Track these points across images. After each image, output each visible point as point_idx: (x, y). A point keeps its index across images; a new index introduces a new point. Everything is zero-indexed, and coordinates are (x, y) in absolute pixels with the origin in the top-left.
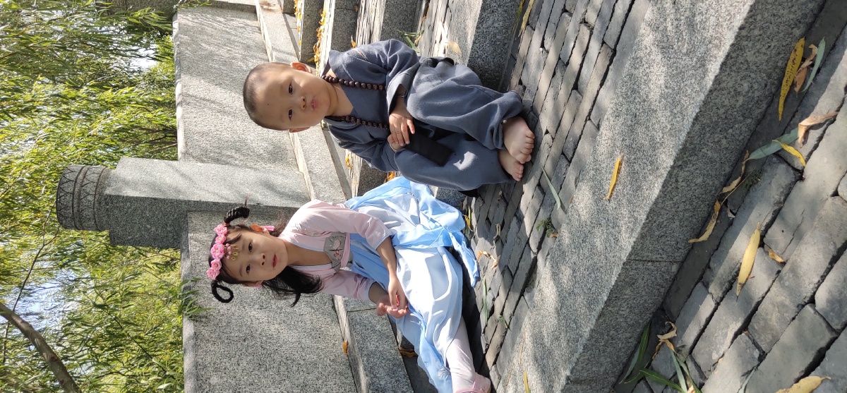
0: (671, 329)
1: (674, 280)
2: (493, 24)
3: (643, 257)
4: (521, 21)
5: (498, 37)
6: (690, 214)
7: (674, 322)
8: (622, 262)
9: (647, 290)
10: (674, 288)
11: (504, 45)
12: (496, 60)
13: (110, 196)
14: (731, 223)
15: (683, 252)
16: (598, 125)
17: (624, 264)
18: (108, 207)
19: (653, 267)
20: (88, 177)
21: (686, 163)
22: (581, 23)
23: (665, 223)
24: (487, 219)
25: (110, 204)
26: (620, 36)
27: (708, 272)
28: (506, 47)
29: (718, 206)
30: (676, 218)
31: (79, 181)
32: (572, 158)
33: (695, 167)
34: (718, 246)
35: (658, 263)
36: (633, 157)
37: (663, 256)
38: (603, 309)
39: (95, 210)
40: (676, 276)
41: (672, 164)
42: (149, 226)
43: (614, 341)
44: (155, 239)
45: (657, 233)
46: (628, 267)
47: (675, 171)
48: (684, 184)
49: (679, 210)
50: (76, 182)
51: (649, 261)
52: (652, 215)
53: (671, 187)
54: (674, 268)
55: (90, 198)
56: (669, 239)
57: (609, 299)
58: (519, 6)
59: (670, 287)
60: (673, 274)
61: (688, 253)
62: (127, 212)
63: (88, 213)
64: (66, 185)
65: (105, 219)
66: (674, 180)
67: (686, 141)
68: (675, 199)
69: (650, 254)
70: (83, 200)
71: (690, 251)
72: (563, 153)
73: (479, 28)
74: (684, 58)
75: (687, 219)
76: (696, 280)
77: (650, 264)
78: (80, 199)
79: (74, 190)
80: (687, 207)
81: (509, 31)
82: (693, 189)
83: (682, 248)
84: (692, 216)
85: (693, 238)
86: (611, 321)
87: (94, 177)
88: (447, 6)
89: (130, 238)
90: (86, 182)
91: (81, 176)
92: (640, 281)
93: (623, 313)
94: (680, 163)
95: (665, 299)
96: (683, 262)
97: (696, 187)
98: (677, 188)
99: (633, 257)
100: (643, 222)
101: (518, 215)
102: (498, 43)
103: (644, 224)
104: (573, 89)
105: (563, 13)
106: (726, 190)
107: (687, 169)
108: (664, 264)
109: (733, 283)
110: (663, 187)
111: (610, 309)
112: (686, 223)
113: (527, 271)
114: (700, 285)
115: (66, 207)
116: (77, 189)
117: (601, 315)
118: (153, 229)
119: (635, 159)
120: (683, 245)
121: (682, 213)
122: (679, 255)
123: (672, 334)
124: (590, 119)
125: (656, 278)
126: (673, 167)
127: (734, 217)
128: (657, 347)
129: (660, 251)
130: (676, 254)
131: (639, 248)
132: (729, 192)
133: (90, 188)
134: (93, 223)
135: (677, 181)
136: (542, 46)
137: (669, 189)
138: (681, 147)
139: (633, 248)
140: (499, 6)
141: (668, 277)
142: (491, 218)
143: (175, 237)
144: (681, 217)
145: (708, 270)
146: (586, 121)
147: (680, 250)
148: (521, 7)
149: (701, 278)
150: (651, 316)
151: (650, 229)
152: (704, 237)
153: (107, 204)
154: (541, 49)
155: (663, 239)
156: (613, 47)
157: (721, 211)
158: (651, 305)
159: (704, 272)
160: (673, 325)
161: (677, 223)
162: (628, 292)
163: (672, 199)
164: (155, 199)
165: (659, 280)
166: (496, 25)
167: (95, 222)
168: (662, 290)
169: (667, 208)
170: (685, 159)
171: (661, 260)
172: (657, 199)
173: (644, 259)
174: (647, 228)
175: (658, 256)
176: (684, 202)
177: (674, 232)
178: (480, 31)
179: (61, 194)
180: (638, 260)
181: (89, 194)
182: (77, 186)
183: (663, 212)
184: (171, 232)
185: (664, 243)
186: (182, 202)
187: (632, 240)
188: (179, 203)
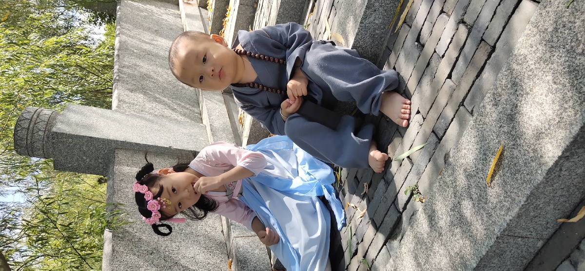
1: (537, 254)
2: (374, 20)
3: (515, 233)
4: (399, 19)
5: (377, 31)
6: (565, 199)
8: (495, 236)
9: (512, 261)
10: (537, 261)
11: (381, 38)
12: (373, 50)
13: (56, 133)
15: (551, 231)
16: (472, 111)
17: (497, 238)
18: (54, 141)
19: (521, 243)
20: (40, 117)
21: (572, 154)
22: (459, 23)
23: (541, 206)
24: (356, 177)
25: (56, 139)
26: (501, 34)
27: (576, 253)
28: (383, 39)
30: (552, 202)
31: (33, 120)
32: (443, 137)
33: (579, 159)
35: (527, 239)
36: (512, 143)
37: (533, 234)
39: (44, 143)
40: (540, 251)
41: (560, 154)
42: (85, 158)
44: (88, 168)
45: (532, 214)
46: (500, 241)
47: (561, 161)
48: (566, 173)
49: (556, 195)
50: (31, 120)
51: (519, 237)
52: (531, 198)
53: (554, 175)
54: (540, 244)
55: (41, 133)
56: (541, 219)
57: (478, 266)
58: (397, 7)
59: (533, 260)
60: (537, 249)
61: (555, 233)
62: (69, 146)
63: (38, 145)
64: (23, 122)
65: (51, 150)
66: (558, 169)
67: (578, 135)
68: (555, 186)
69: (522, 231)
70: (35, 135)
71: (557, 230)
72: (433, 131)
73: (363, 23)
74: (578, 58)
75: (560, 204)
76: (563, 258)
77: (520, 239)
78: (33, 133)
79: (29, 126)
80: (564, 193)
81: (386, 27)
82: (573, 177)
83: (551, 227)
84: (566, 201)
85: (563, 218)
87: (45, 118)
88: (333, 5)
89: (70, 165)
90: (38, 121)
91: (35, 116)
92: (508, 253)
94: (568, 154)
96: (548, 240)
97: (576, 177)
98: (560, 176)
99: (506, 233)
100: (523, 203)
101: (386, 178)
102: (376, 36)
103: (522, 206)
104: (447, 78)
105: (440, 14)
107: (572, 160)
108: (532, 240)
110: (547, 174)
112: (559, 207)
113: (391, 226)
114: (567, 263)
115: (22, 139)
116: (31, 126)
118: (88, 160)
119: (514, 145)
120: (552, 225)
121: (558, 198)
122: (546, 234)
124: (463, 105)
125: (522, 252)
126: (560, 158)
129: (531, 229)
130: (544, 233)
131: (514, 225)
133: (42, 126)
134: (42, 152)
135: (561, 170)
136: (418, 40)
137: (552, 176)
138: (572, 140)
139: (508, 225)
140: (381, 6)
141: (533, 251)
142: (359, 177)
143: (104, 167)
144: (556, 201)
145: (577, 251)
146: (459, 106)
147: (549, 230)
148: (399, 8)
149: (568, 257)
151: (528, 210)
152: (575, 220)
153: (53, 138)
154: (416, 43)
155: (536, 219)
156: (493, 45)
159: (572, 251)
161: (552, 206)
162: (496, 261)
163: (552, 186)
164: (91, 138)
165: (524, 253)
166: (377, 22)
167: (44, 152)
168: (525, 261)
169: (546, 193)
170: (573, 151)
171: (529, 236)
172: (539, 184)
173: (516, 235)
174: (524, 209)
175: (528, 233)
176: (563, 189)
177: (547, 214)
178: (363, 25)
179: (18, 129)
180: (510, 236)
181: (40, 130)
182: (31, 124)
183: (542, 196)
184: (101, 163)
185: (536, 222)
186: (111, 141)
187: (508, 218)
188: (109, 142)
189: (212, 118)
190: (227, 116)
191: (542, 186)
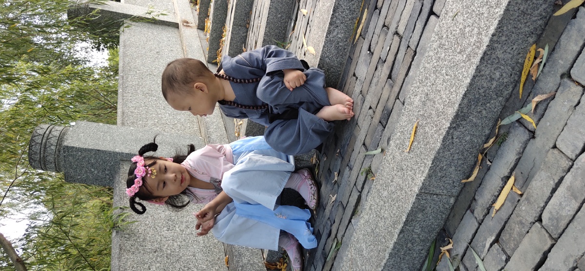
0: (449, 243)
1: (452, 209)
2: (337, 34)
3: (430, 191)
4: (356, 33)
5: (340, 44)
6: (462, 162)
7: (451, 239)
8: (416, 194)
9: (433, 215)
10: (452, 215)
11: (345, 49)
12: (338, 60)
13: (67, 147)
14: (489, 169)
15: (458, 189)
16: (404, 102)
17: (417, 195)
18: (65, 154)
19: (437, 199)
20: (53, 133)
21: (458, 126)
22: (394, 34)
23: (445, 168)
24: (329, 169)
25: (67, 153)
26: (419, 42)
27: (474, 203)
28: (346, 50)
29: (480, 157)
30: (452, 164)
31: (46, 135)
32: (386, 125)
33: (464, 129)
34: (480, 184)
35: (441, 196)
36: (425, 122)
37: (444, 191)
38: (403, 227)
39: (56, 156)
40: (453, 206)
41: (449, 125)
42: (93, 170)
43: (411, 252)
45: (439, 174)
47: (451, 131)
48: (457, 140)
49: (454, 158)
50: (44, 136)
51: (434, 194)
52: (436, 161)
54: (452, 201)
55: (53, 148)
56: (448, 179)
57: (407, 220)
58: (355, 23)
59: (449, 214)
60: (451, 205)
61: (461, 190)
62: (78, 159)
63: (51, 158)
64: (37, 138)
65: (62, 163)
66: (450, 137)
67: (458, 110)
68: (451, 151)
69: (435, 189)
70: (48, 149)
71: (462, 188)
72: (380, 122)
73: (328, 37)
74: (458, 55)
75: (460, 166)
76: (466, 208)
77: (435, 196)
78: (45, 148)
80: (460, 157)
81: (348, 40)
82: (464, 144)
83: (457, 186)
84: (463, 164)
85: (464, 179)
86: (408, 236)
87: (57, 134)
88: (308, 23)
89: (79, 177)
90: (50, 136)
91: (47, 132)
92: (428, 208)
93: (417, 231)
94: (454, 125)
95: (445, 222)
96: (458, 196)
97: (465, 143)
98: (453, 143)
99: (423, 191)
100: (430, 165)
101: (349, 165)
102: (340, 48)
103: (430, 167)
104: (388, 78)
105: (383, 27)
106: (486, 146)
107: (459, 130)
108: (445, 197)
109: (490, 210)
110: (443, 141)
111: (407, 228)
112: (459, 168)
113: (354, 204)
114: (469, 211)
115: (36, 154)
116: (44, 141)
117: (402, 232)
118: (96, 172)
119: (426, 124)
120: (458, 184)
121: (456, 161)
122: (455, 191)
123: (450, 246)
124: (398, 98)
125: (439, 207)
126: (450, 128)
127: (491, 164)
128: (440, 256)
129: (442, 187)
130: (453, 191)
131: (427, 184)
132: (487, 147)
133: (53, 141)
134: (53, 165)
135: (452, 138)
136: (369, 50)
137: (448, 143)
138: (455, 114)
139: (423, 184)
140: (342, 23)
141: (448, 207)
142: (331, 168)
143: (111, 179)
144: (456, 164)
145: (474, 201)
146: (396, 99)
147: (456, 188)
148: (356, 24)
149: (469, 207)
150: (436, 234)
151: (435, 171)
152: (472, 179)
153: (64, 152)
154: (368, 52)
155: (444, 179)
156: (414, 50)
157: (482, 160)
158: (436, 227)
159: (471, 203)
160: (450, 240)
161: (453, 168)
162: (420, 215)
163: (449, 151)
164: (98, 150)
165: (441, 208)
166: (339, 36)
167: (55, 165)
168: (444, 216)
169: (446, 157)
170: (458, 123)
171: (442, 194)
172: (439, 150)
173: (431, 193)
174: (432, 171)
175: (441, 191)
176: (458, 153)
177: (451, 174)
178: (328, 39)
179: (33, 144)
180: (427, 193)
181: (52, 145)
182: (44, 139)
183: (443, 159)
184: (108, 175)
185: (444, 182)
186: (117, 153)
187: (423, 178)
188: (116, 154)
189: (209, 130)
190: (224, 129)
191: (441, 151)
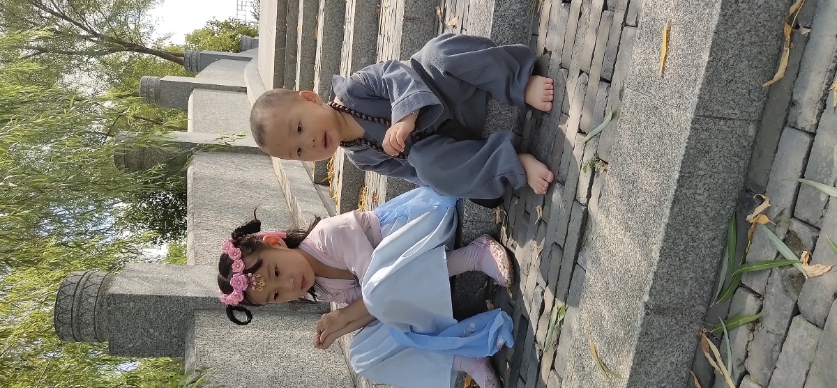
0: (763, 200)
1: (753, 148)
5: (516, 20)
6: (758, 49)
7: (764, 194)
8: (689, 120)
10: (756, 155)
13: (113, 295)
14: (808, 38)
15: (758, 104)
16: (637, 21)
17: (692, 123)
18: (109, 309)
20: (92, 280)
23: (731, 62)
24: (526, 212)
25: (112, 305)
27: (793, 111)
29: (788, 30)
30: (743, 54)
31: (81, 283)
32: (612, 76)
34: (798, 74)
35: (731, 122)
37: (736, 111)
38: (676, 191)
39: (96, 313)
40: (755, 141)
43: (695, 244)
44: (157, 347)
49: (745, 43)
50: (78, 284)
51: (721, 118)
53: (731, 10)
54: (751, 130)
55: (92, 300)
56: (739, 85)
57: (681, 177)
59: (751, 159)
60: (751, 140)
61: (764, 107)
62: (130, 314)
63: (88, 317)
64: (68, 287)
65: (105, 324)
68: (738, 27)
69: (720, 108)
70: (84, 303)
72: (601, 80)
73: (497, 11)
75: (755, 57)
76: (781, 127)
77: (722, 122)
78: (80, 302)
79: (75, 293)
80: (753, 39)
82: (756, 13)
83: (756, 99)
84: (760, 53)
85: (767, 80)
86: (688, 209)
87: (99, 281)
90: (88, 284)
91: (84, 279)
92: (714, 148)
93: (701, 197)
95: (746, 176)
96: (760, 121)
97: (759, 11)
99: (701, 112)
103: (708, 63)
104: (603, 11)
106: (792, 9)
108: (739, 123)
109: (825, 100)
110: (722, 9)
111: (684, 191)
112: (755, 63)
113: (578, 230)
114: (787, 129)
116: (78, 292)
117: (676, 201)
118: (157, 334)
120: (756, 95)
121: (749, 48)
122: (754, 110)
123: (765, 205)
124: (626, 25)
125: (732, 146)
127: (809, 30)
128: (749, 234)
129: (732, 103)
130: (751, 109)
131: (707, 97)
132: (796, 11)
133: (93, 290)
134: (92, 330)
136: (564, 1)
137: (730, 12)
139: (700, 98)
141: (746, 144)
143: (180, 343)
144: (748, 53)
145: (792, 108)
147: (754, 104)
150: (734, 204)
151: (716, 69)
152: (780, 74)
153: (109, 305)
154: (563, 5)
155: (733, 86)
157: (792, 35)
158: (731, 187)
159: (788, 111)
160: (763, 197)
161: (746, 62)
162: (702, 165)
163: (734, 27)
165: (736, 148)
167: (95, 328)
168: (742, 164)
169: (732, 40)
171: (733, 116)
172: (718, 26)
173: (715, 115)
175: (731, 111)
177: (743, 76)
179: (61, 297)
181: (90, 296)
182: (78, 288)
183: (727, 45)
184: (175, 337)
185: (734, 91)
188: (187, 300)
191: (722, 29)
